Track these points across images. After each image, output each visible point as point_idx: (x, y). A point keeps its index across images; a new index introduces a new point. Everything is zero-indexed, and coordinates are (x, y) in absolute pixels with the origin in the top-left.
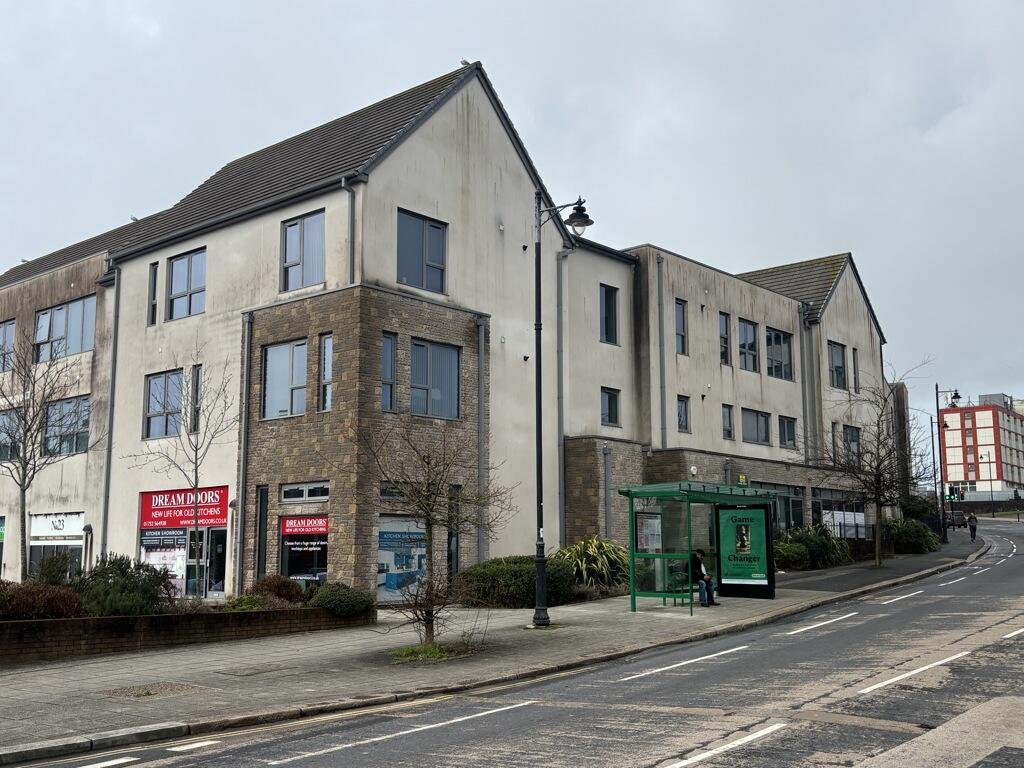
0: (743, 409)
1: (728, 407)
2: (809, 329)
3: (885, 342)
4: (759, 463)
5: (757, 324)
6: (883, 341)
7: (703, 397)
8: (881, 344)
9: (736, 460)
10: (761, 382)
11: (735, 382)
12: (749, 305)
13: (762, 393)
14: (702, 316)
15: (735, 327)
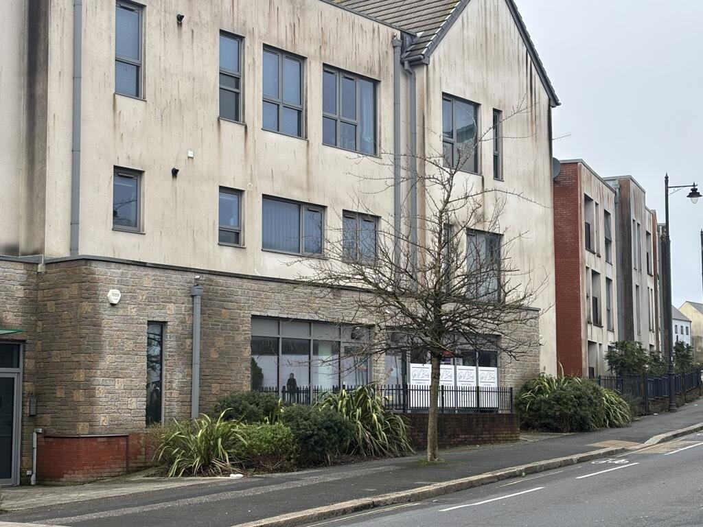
0: (264, 196)
1: (232, 194)
2: (409, 74)
3: (557, 104)
4: (273, 285)
5: (303, 59)
6: (553, 101)
7: (175, 172)
8: (550, 106)
9: (221, 280)
10: (308, 154)
11: (251, 152)
12: (288, 26)
13: (308, 171)
14: (180, 34)
15: (254, 59)
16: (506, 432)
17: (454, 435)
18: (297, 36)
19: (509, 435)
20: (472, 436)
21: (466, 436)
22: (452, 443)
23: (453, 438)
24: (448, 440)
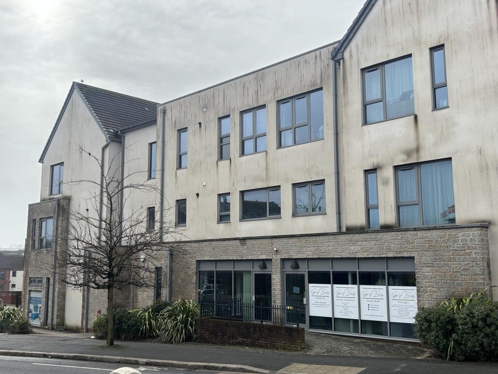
0: (241, 192)
5: (265, 105)
7: (198, 195)
10: (266, 159)
11: (233, 172)
12: (254, 94)
13: (267, 169)
14: (200, 131)
15: (235, 123)
16: (284, 342)
17: (233, 337)
18: (259, 96)
19: (288, 345)
20: (249, 340)
21: (244, 339)
22: (231, 342)
23: (232, 339)
24: (228, 340)
